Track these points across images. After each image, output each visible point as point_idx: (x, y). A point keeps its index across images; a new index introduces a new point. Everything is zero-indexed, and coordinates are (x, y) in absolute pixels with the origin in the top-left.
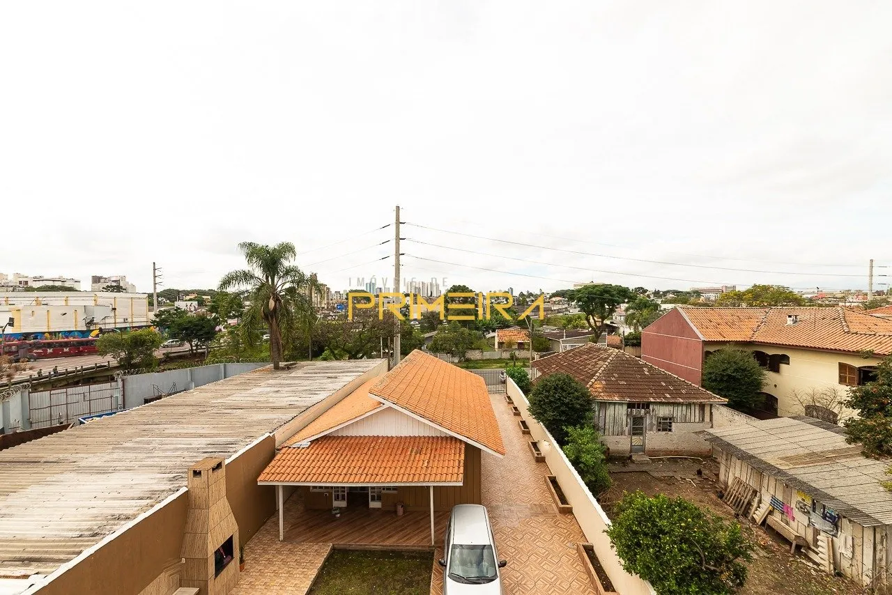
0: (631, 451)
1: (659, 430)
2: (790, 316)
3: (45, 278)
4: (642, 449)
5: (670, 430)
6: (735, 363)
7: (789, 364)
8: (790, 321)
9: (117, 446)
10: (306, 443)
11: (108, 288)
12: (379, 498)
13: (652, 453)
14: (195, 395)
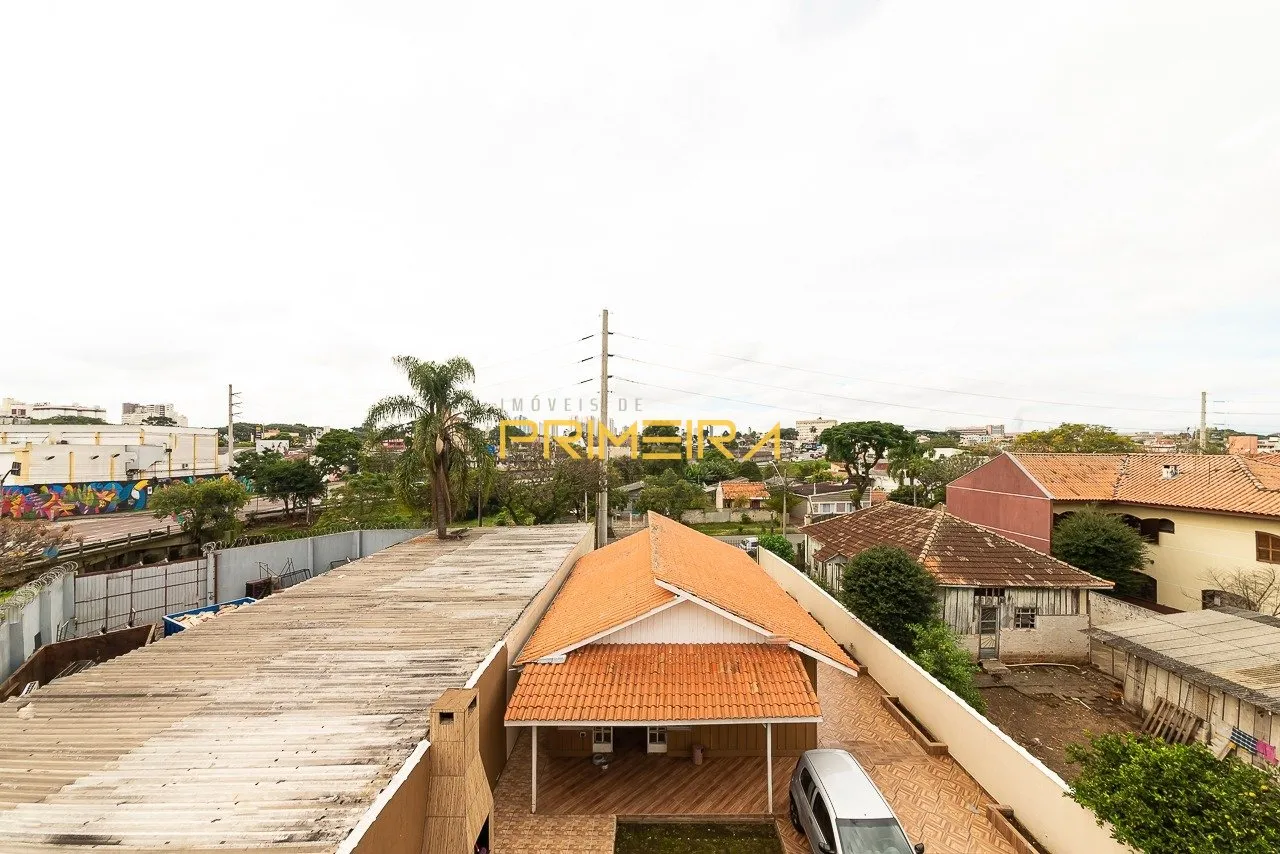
0: (979, 658)
1: (1018, 626)
2: (1167, 467)
3: (53, 405)
4: (994, 653)
5: (1032, 626)
6: (1104, 530)
7: (1173, 532)
8: (1166, 473)
9: (263, 667)
10: (559, 656)
11: (150, 421)
12: (662, 739)
13: (1009, 659)
14: (343, 580)
